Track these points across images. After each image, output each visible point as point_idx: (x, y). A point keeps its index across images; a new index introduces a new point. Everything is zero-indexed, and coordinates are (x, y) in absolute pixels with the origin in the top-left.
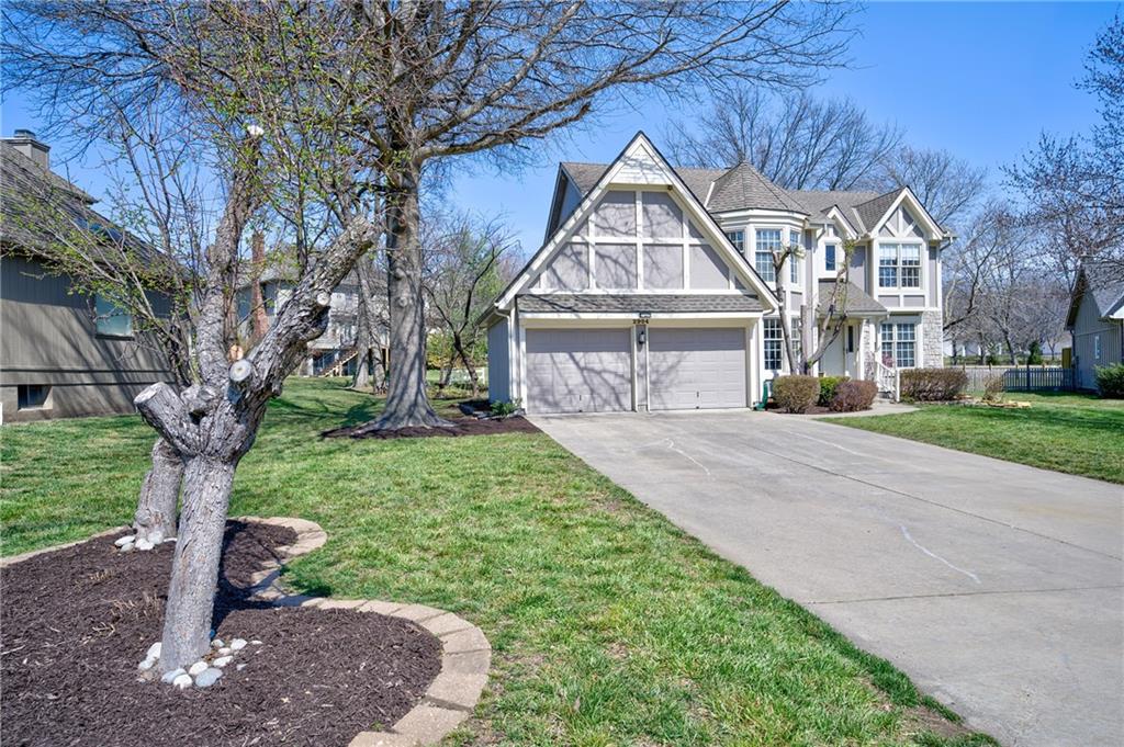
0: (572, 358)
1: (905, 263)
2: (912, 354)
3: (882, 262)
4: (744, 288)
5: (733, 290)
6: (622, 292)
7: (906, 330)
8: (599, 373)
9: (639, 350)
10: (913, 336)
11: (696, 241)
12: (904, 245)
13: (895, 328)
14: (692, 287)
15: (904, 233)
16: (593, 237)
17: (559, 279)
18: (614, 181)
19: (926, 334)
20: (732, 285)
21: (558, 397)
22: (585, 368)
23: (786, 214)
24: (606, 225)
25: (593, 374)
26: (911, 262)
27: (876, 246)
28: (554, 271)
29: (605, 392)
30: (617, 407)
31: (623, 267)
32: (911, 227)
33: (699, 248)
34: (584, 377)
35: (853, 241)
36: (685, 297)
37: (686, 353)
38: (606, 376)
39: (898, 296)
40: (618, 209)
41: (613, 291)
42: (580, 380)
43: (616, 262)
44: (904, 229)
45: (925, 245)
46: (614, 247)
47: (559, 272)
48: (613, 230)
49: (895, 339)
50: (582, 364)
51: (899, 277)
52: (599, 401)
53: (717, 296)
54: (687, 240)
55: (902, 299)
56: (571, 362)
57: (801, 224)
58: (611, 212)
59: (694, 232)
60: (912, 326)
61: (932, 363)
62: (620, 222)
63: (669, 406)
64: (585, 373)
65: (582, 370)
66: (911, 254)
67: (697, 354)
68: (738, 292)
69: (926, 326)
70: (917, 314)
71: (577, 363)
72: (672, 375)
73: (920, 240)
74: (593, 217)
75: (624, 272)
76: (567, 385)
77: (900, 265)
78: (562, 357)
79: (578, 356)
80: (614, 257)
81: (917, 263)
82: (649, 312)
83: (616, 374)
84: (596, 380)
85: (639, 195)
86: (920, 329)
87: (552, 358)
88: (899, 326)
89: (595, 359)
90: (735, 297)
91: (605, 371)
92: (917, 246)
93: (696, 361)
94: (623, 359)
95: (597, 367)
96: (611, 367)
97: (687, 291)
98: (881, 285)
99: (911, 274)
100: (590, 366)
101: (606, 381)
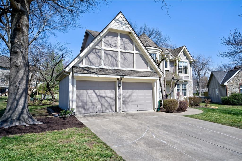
0: (94, 92)
1: (184, 67)
2: (186, 93)
3: (179, 66)
4: (152, 69)
5: (149, 70)
7: (184, 86)
8: (104, 97)
9: (119, 89)
10: (186, 88)
11: (137, 52)
12: (184, 62)
13: (182, 85)
14: (136, 68)
15: (184, 59)
16: (103, 46)
17: (90, 62)
18: (112, 28)
20: (149, 68)
21: (88, 107)
22: (99, 96)
23: (158, 49)
24: (108, 43)
25: (102, 98)
26: (185, 67)
27: (177, 62)
29: (106, 105)
30: (111, 111)
31: (114, 58)
32: (185, 57)
33: (139, 55)
34: (99, 99)
35: (172, 60)
36: (134, 71)
37: (134, 91)
38: (107, 98)
39: (183, 76)
40: (112, 38)
41: (110, 68)
42: (97, 100)
43: (112, 56)
44: (184, 58)
45: (189, 63)
46: (111, 52)
47: (91, 59)
48: (110, 45)
49: (182, 88)
50: (98, 94)
51: (183, 71)
52: (104, 108)
53: (144, 72)
54: (135, 52)
56: (94, 93)
57: (161, 53)
58: (110, 39)
59: (137, 49)
60: (186, 85)
61: (191, 95)
62: (113, 42)
63: (129, 110)
64: (99, 97)
65: (98, 96)
66: (185, 65)
67: (137, 91)
68: (151, 71)
70: (187, 81)
71: (96, 94)
72: (130, 98)
73: (187, 61)
74: (103, 40)
75: (115, 60)
76: (92, 102)
78: (90, 91)
79: (97, 91)
80: (111, 55)
81: (187, 67)
82: (123, 76)
83: (110, 98)
84: (103, 101)
85: (119, 35)
86: (188, 86)
87: (87, 92)
89: (102, 92)
91: (106, 97)
92: (187, 62)
93: (137, 94)
94: (113, 93)
95: (104, 95)
96: (109, 95)
97: (135, 69)
98: (178, 73)
99: (186, 70)
100: (101, 95)
101: (106, 100)
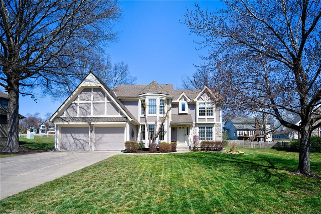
0: (72, 135)
2: (212, 136)
3: (200, 108)
4: (123, 115)
6: (84, 116)
7: (209, 129)
8: (78, 140)
9: (91, 133)
10: (212, 131)
11: (109, 102)
12: (207, 103)
13: (206, 128)
14: (107, 114)
16: (78, 101)
17: (68, 113)
18: (83, 86)
19: (216, 130)
20: (119, 114)
21: (67, 147)
22: (75, 138)
23: (157, 94)
24: (82, 98)
27: (197, 103)
28: (67, 111)
29: (80, 146)
30: (83, 150)
31: (85, 110)
33: (110, 104)
34: (74, 141)
35: (190, 102)
36: (105, 117)
37: (104, 134)
38: (80, 141)
39: (205, 118)
40: (85, 94)
41: (82, 116)
43: (83, 109)
44: (207, 98)
45: (214, 103)
46: (84, 104)
47: (68, 112)
48: (84, 100)
49: (206, 132)
50: (74, 137)
52: (78, 148)
53: (114, 117)
54: (106, 101)
55: (206, 119)
56: (71, 137)
58: (84, 95)
59: (108, 99)
60: (212, 128)
61: (218, 139)
62: (86, 97)
63: (99, 149)
64: (75, 140)
65: (74, 139)
68: (121, 116)
69: (216, 127)
70: (213, 124)
71: (73, 137)
72: (100, 141)
73: (212, 101)
74: (79, 96)
75: (85, 112)
76: (70, 143)
77: (206, 109)
78: (69, 135)
79: (73, 134)
80: (83, 107)
81: (211, 108)
82: (91, 122)
83: (83, 141)
84: (78, 142)
85: (92, 89)
86: (214, 129)
87: (66, 135)
88: (207, 127)
89: (78, 136)
90: (120, 118)
91: (80, 139)
92: (212, 103)
93: (107, 137)
94: (86, 136)
95: (78, 138)
96: (82, 139)
97: (105, 116)
98: (200, 115)
99: (210, 112)
100: (76, 138)
101: (80, 142)
